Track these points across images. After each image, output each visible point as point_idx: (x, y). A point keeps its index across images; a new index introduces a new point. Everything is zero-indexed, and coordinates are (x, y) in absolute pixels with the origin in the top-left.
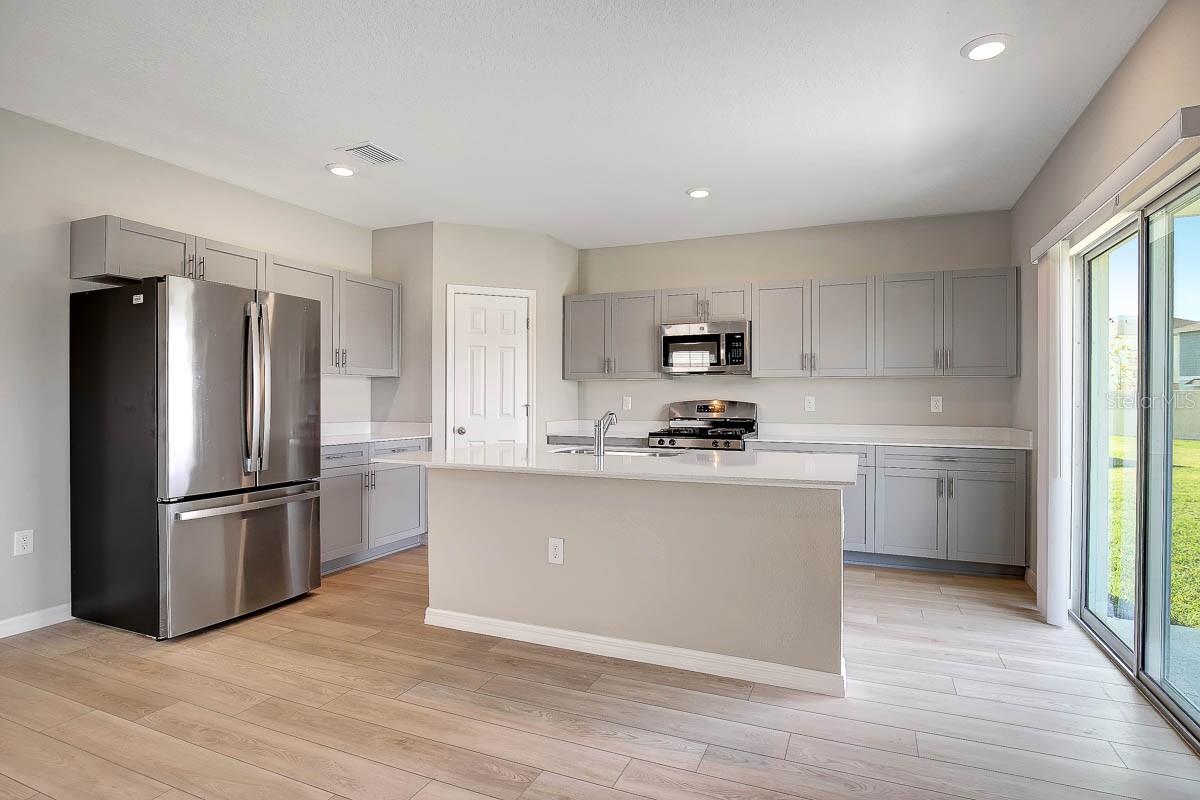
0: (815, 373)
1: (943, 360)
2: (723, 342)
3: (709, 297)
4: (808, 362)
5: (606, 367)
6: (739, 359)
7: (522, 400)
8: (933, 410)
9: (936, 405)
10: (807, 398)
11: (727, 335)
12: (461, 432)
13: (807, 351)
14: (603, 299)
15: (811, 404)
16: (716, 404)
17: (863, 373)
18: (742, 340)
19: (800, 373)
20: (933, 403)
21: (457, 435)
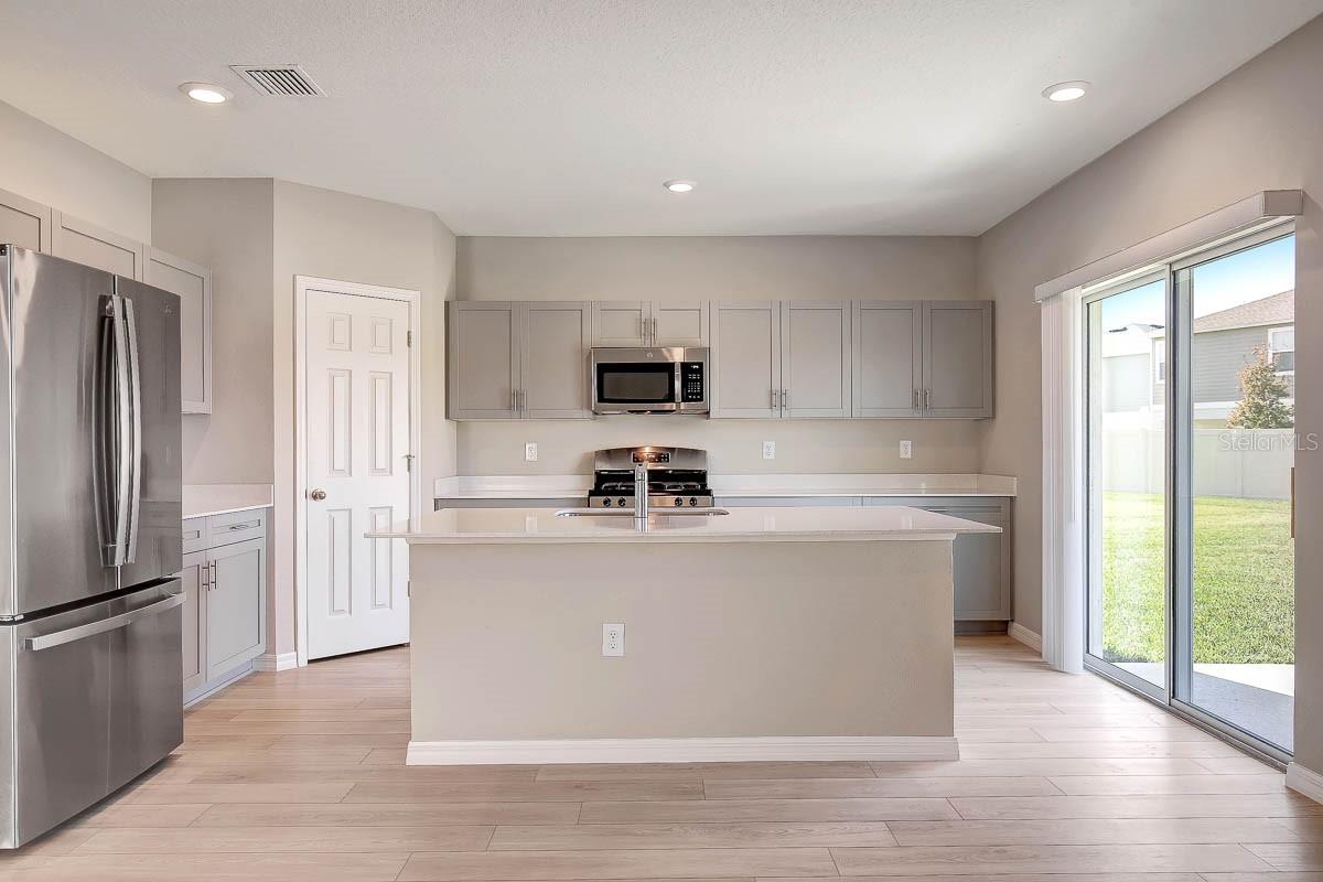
0: (785, 414)
1: (920, 399)
2: (678, 373)
3: (656, 315)
4: (777, 399)
5: (515, 404)
6: (697, 394)
7: (401, 450)
8: (903, 456)
9: (906, 450)
10: (765, 444)
11: (683, 364)
12: (317, 496)
13: (776, 386)
14: (508, 310)
15: (770, 450)
16: (647, 451)
17: (837, 414)
18: (700, 371)
19: (767, 413)
20: (902, 449)
21: (312, 502)
